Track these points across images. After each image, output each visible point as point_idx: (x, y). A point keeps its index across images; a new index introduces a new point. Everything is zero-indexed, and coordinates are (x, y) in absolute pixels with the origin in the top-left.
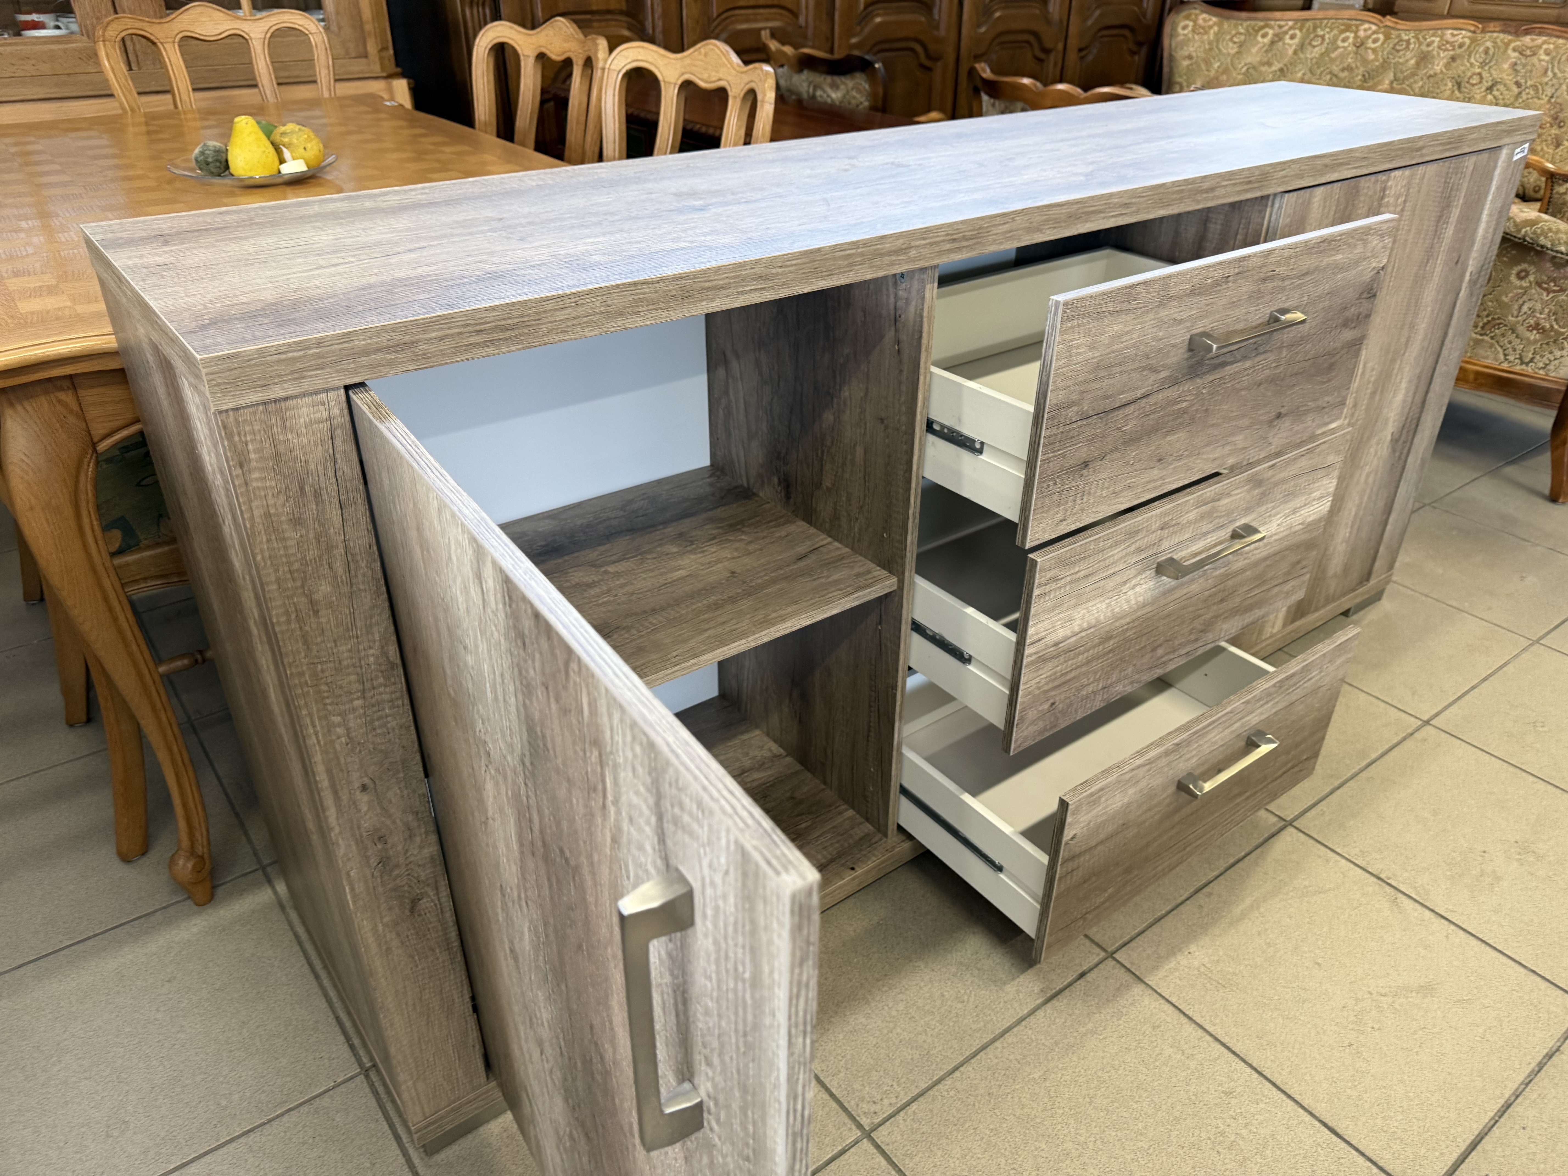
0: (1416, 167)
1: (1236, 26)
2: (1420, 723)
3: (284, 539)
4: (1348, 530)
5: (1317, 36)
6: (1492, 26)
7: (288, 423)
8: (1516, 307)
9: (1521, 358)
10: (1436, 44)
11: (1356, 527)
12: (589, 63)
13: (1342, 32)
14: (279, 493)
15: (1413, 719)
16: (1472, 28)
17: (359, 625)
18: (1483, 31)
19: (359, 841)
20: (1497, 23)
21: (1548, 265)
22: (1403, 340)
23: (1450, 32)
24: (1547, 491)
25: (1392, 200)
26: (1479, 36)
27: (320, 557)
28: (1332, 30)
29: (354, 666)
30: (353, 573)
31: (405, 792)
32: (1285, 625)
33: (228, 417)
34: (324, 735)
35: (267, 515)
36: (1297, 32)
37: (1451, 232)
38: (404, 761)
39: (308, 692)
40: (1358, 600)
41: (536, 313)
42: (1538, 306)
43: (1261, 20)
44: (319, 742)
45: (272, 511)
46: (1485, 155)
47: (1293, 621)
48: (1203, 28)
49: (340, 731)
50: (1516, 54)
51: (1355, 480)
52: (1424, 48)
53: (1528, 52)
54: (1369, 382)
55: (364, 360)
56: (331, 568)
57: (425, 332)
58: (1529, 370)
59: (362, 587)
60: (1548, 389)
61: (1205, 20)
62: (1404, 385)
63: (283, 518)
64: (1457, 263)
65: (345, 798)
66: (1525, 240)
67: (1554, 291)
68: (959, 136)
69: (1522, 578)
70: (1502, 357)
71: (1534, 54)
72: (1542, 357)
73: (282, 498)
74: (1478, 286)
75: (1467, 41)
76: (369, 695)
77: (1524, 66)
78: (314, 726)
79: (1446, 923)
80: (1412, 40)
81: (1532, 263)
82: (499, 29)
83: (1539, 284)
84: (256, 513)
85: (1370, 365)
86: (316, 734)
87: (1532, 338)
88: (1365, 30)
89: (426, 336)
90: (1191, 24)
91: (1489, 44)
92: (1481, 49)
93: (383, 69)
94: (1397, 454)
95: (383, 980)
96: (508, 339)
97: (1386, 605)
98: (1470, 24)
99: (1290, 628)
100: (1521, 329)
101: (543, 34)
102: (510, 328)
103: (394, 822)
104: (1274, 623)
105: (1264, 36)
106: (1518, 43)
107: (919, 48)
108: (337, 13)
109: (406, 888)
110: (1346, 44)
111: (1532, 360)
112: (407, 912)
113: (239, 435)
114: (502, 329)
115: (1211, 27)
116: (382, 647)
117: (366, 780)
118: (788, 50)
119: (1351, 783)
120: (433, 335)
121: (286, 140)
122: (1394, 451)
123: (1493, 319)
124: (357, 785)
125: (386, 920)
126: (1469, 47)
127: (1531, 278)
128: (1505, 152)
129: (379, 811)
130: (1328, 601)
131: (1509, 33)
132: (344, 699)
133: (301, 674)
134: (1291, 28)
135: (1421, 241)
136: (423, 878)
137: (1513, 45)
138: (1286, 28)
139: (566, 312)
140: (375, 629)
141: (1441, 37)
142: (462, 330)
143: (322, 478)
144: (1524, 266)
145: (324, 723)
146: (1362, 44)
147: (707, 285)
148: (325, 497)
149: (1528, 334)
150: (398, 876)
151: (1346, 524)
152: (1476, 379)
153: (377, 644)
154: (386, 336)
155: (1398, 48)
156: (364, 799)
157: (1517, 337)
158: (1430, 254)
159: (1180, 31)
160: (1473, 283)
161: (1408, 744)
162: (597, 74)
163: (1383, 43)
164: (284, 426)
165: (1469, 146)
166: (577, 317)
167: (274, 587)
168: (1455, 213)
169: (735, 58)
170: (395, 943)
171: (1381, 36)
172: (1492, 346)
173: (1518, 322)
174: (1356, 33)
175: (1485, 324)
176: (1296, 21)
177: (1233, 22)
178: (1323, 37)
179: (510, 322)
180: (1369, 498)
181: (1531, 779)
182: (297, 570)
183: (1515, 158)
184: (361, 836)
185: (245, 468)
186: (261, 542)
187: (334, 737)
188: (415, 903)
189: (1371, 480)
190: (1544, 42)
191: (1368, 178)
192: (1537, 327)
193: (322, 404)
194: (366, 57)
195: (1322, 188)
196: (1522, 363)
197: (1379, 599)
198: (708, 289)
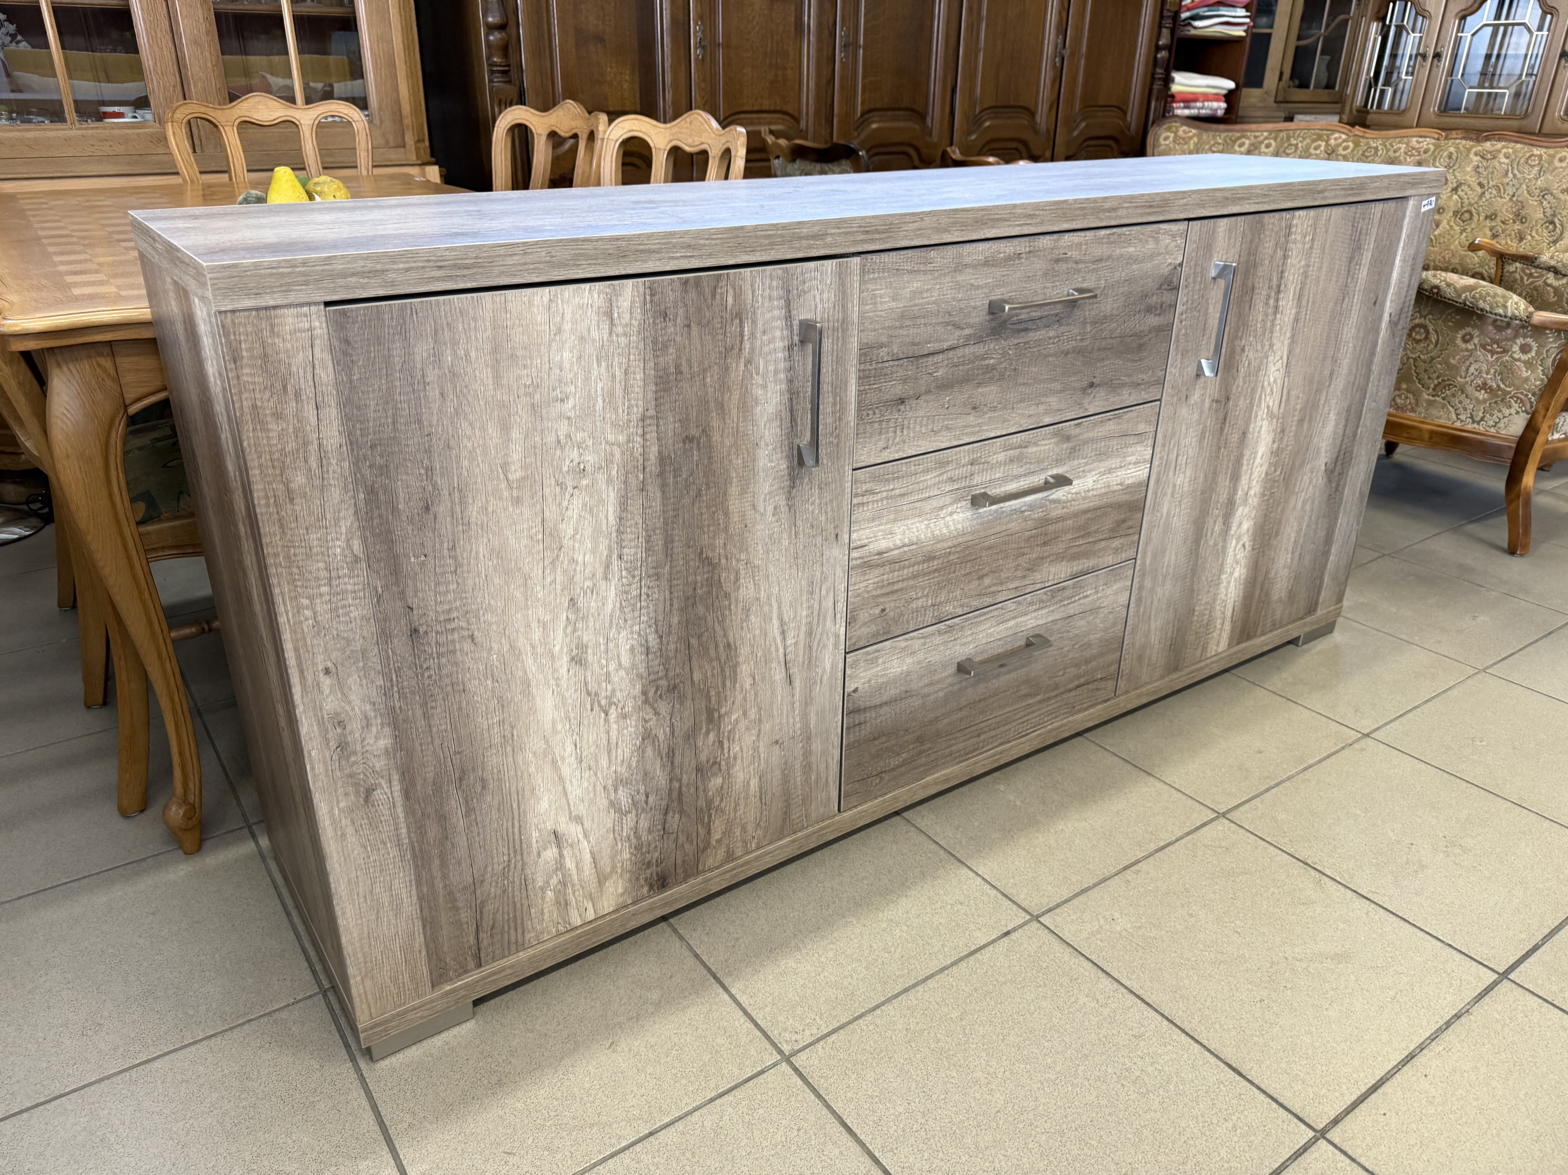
0: (1321, 210)
1: (1214, 137)
2: (1360, 735)
3: (268, 430)
4: (1289, 556)
5: (1291, 145)
6: (1454, 134)
7: (276, 329)
8: (1464, 368)
9: (1472, 417)
10: (1402, 151)
11: (1297, 554)
12: (591, 136)
13: (1314, 141)
14: (265, 388)
15: (1353, 732)
16: (1436, 136)
17: (328, 517)
18: (1446, 138)
19: (321, 723)
20: (1459, 132)
21: (1491, 328)
22: (1327, 372)
23: (1415, 139)
24: (1505, 545)
25: (1299, 238)
26: (1442, 143)
27: (297, 450)
28: (1304, 139)
29: (323, 554)
30: (325, 468)
31: (364, 681)
32: (1230, 645)
33: (226, 318)
34: (293, 615)
35: (254, 407)
36: (1272, 141)
37: (1365, 273)
38: (364, 652)
39: (281, 573)
40: (1307, 629)
41: (490, 257)
42: (1484, 367)
43: (1237, 131)
44: (288, 620)
45: (259, 404)
46: (1392, 205)
47: (1238, 643)
48: (1184, 139)
49: (308, 613)
50: (1478, 158)
51: (1292, 505)
52: (1391, 154)
53: (1489, 156)
54: (1295, 410)
55: (341, 282)
56: (306, 462)
57: (394, 263)
58: (1481, 428)
59: (332, 482)
60: (1499, 446)
61: (1184, 131)
62: (1332, 417)
63: (268, 412)
64: (1375, 303)
65: (310, 678)
66: (1465, 305)
67: (1498, 353)
68: (901, 178)
69: (1474, 618)
70: (1454, 417)
71: (1495, 158)
72: (1492, 415)
73: (267, 394)
74: (1400, 327)
75: (1432, 148)
76: (334, 583)
77: (1486, 168)
78: (285, 605)
79: (1368, 902)
80: (1380, 147)
81: (1475, 327)
82: (517, 112)
83: (1483, 347)
84: (245, 403)
85: (1293, 393)
86: (287, 614)
87: (1481, 397)
88: (1336, 139)
89: (395, 267)
90: (1172, 135)
91: (1452, 149)
92: (1445, 154)
93: (418, 158)
94: (1334, 485)
95: (337, 866)
96: (464, 276)
97: (1337, 636)
98: (1434, 133)
99: (1236, 649)
100: (1470, 389)
101: (555, 114)
102: (467, 267)
103: (353, 709)
104: (1219, 642)
105: (1241, 146)
106: (1480, 148)
107: (912, 152)
108: (380, 109)
109: (362, 776)
110: (1318, 152)
111: (1482, 419)
112: (362, 801)
113: (235, 334)
114: (460, 267)
115: (1191, 138)
116: (348, 540)
117: (329, 664)
118: (783, 142)
119: (1287, 784)
120: (401, 266)
121: (318, 189)
122: (1330, 481)
123: (1443, 381)
124: (320, 667)
125: (342, 805)
126: (1434, 152)
127: (1476, 341)
128: (1411, 203)
129: (340, 696)
130: (1274, 626)
131: (1471, 139)
132: (313, 583)
133: (276, 555)
134: (1266, 138)
135: (1334, 279)
136: (378, 769)
137: (1474, 150)
138: (1262, 138)
139: (516, 258)
140: (342, 523)
141: (1407, 144)
142: (425, 264)
143: (302, 380)
144: (1468, 329)
145: (294, 604)
146: (1333, 151)
147: (641, 247)
148: (304, 397)
149: (1477, 394)
150: (355, 763)
151: (1286, 550)
152: (1431, 438)
153: (343, 537)
154: (361, 263)
155: (1367, 154)
156: (326, 682)
157: (1467, 397)
158: (1344, 293)
159: (1162, 142)
160: (1393, 324)
161: (1346, 752)
162: (598, 144)
163: (1353, 151)
164: (272, 331)
165: (1373, 194)
166: (525, 264)
167: (257, 472)
168: (1367, 257)
169: (714, 124)
170: (350, 831)
171: (1351, 144)
172: (1444, 406)
173: (1467, 383)
174: (1327, 142)
175: (1436, 386)
176: (1270, 132)
177: (1211, 134)
178: (1296, 146)
179: (467, 261)
180: (1308, 526)
181: (1465, 784)
182: (278, 460)
183: (1423, 210)
184: (323, 718)
185: (238, 364)
186: (248, 431)
187: (302, 618)
188: (369, 792)
189: (1308, 507)
190: (1504, 147)
191: (1272, 215)
192: (1484, 387)
193: (305, 316)
194: (404, 147)
195: (1225, 220)
196: (1474, 422)
197: (1331, 632)
198: (642, 251)
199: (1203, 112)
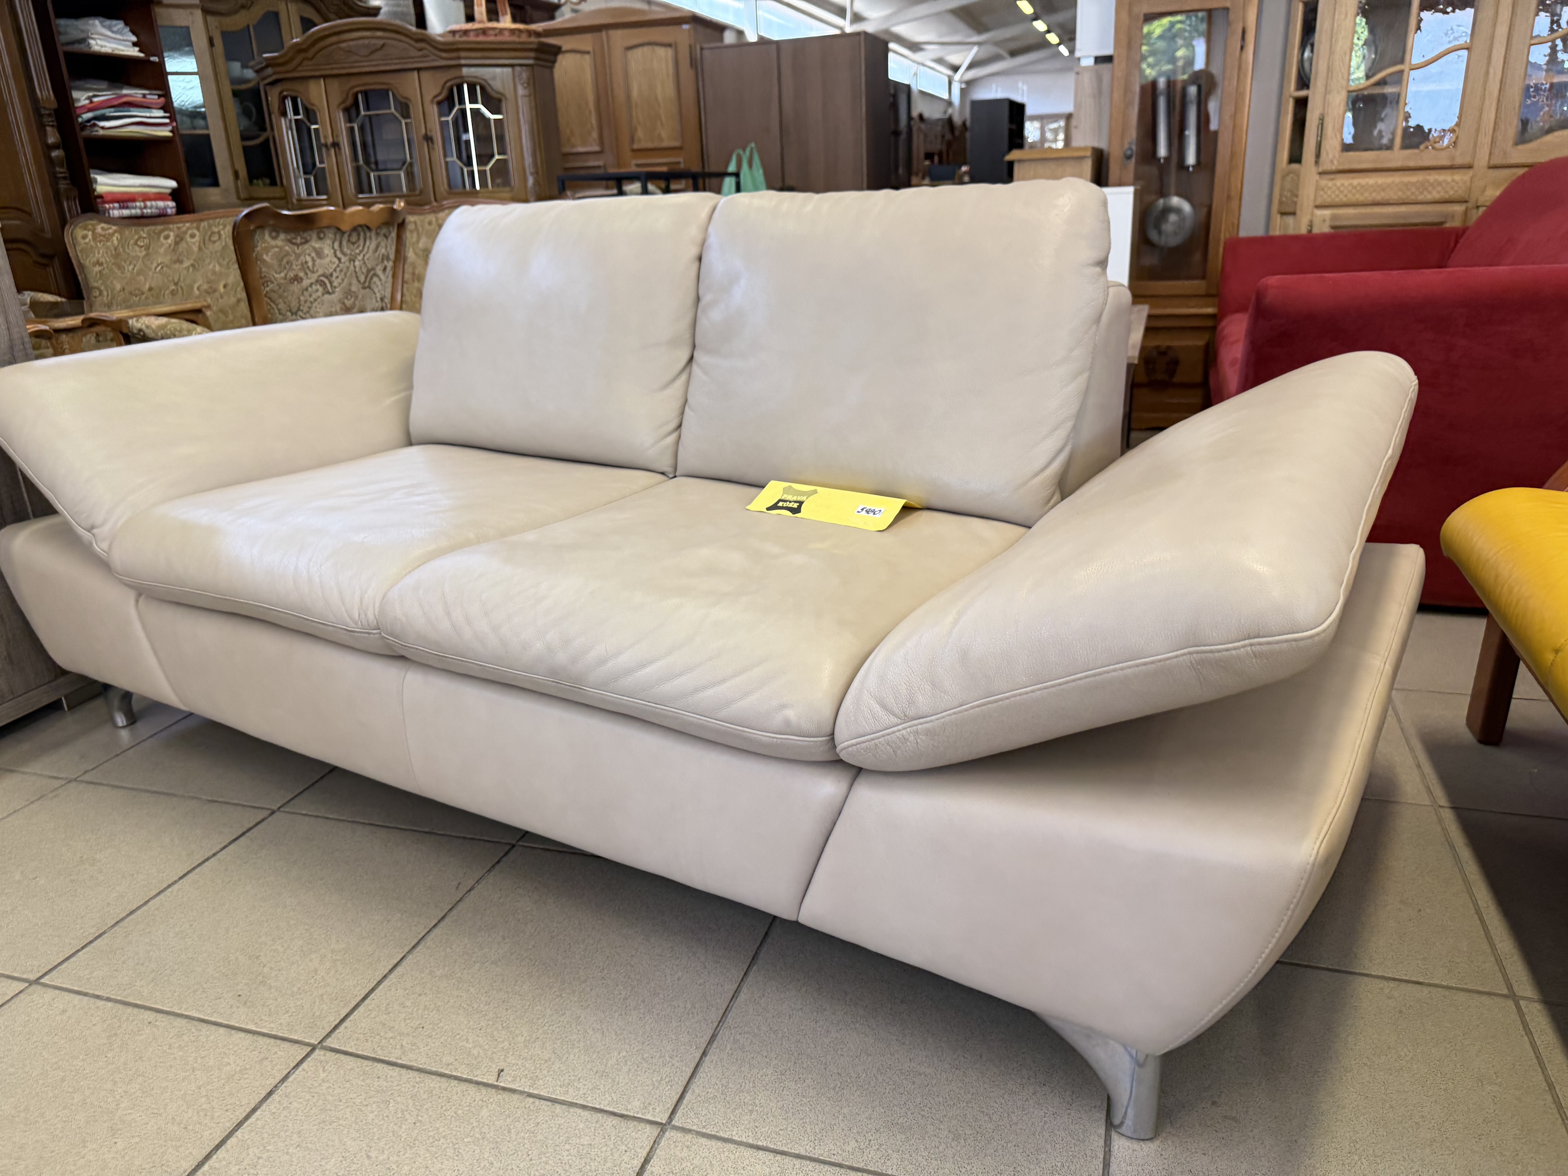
199: (147, 211)
